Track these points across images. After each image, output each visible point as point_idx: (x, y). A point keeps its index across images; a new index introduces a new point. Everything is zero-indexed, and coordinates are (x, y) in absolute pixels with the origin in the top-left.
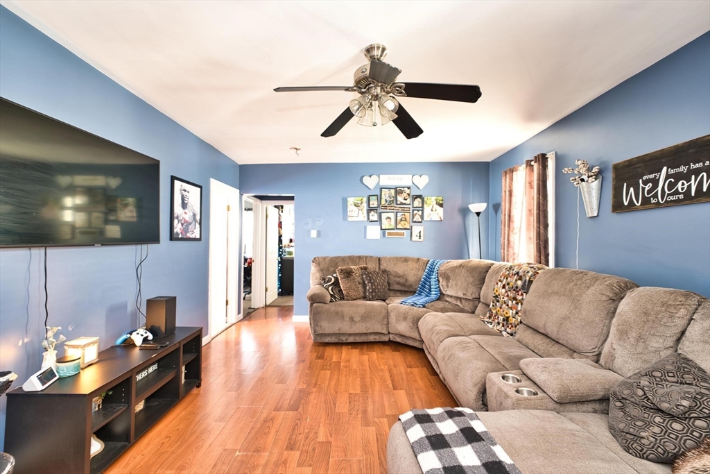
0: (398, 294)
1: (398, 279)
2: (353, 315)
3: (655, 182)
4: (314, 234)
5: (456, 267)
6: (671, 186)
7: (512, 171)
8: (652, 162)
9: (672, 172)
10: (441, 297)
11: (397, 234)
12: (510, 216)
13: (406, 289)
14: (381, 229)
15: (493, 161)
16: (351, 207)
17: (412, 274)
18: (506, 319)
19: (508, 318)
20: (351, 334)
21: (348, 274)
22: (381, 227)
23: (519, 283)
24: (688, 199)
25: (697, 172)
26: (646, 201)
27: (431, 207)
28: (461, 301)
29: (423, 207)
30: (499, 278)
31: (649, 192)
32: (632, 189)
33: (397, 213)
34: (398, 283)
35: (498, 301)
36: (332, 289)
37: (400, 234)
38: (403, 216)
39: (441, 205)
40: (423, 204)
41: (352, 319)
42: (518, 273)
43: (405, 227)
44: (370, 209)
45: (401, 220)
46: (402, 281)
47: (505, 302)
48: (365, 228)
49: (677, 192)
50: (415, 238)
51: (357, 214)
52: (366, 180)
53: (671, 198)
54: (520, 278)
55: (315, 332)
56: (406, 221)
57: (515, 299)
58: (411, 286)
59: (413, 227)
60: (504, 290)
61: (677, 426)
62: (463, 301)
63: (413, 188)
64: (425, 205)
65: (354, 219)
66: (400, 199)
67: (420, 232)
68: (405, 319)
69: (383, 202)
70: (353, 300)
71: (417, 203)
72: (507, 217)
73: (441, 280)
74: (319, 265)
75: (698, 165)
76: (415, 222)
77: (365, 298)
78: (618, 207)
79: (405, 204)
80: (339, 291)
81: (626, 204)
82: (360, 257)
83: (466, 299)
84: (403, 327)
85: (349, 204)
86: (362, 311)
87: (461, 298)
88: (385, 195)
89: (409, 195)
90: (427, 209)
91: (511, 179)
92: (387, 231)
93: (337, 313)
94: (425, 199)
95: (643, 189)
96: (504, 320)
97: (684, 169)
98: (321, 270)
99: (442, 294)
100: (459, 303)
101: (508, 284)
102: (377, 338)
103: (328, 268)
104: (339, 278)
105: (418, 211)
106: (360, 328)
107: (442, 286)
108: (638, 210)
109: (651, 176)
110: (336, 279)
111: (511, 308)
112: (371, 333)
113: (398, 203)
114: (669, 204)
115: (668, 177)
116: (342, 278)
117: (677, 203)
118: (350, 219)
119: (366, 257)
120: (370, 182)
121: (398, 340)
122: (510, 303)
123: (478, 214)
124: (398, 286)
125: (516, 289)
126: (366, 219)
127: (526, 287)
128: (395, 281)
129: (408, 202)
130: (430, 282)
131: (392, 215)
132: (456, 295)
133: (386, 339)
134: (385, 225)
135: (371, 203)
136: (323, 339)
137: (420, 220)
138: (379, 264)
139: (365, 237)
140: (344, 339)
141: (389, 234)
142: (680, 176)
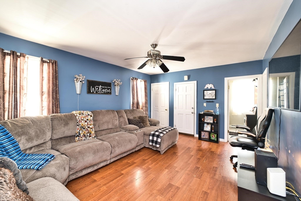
3: (99, 88)
6: (102, 90)
8: (98, 83)
9: (102, 87)
24: (104, 93)
25: (106, 88)
26: (97, 92)
31: (97, 90)
32: (93, 88)
47: (88, 127)
49: (102, 92)
60: (86, 123)
75: (106, 87)
78: (90, 92)
81: (92, 92)
83: (45, 143)
95: (96, 89)
97: (104, 87)
108: (95, 94)
109: (98, 87)
111: (92, 128)
115: (101, 88)
117: (103, 94)
125: (91, 121)
142: (103, 88)
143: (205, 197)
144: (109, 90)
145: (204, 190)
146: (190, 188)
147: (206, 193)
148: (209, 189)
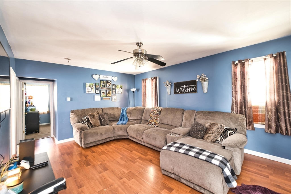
0: (112, 122)
1: (111, 116)
2: (102, 132)
4: (69, 99)
5: (133, 109)
6: (186, 89)
7: (145, 80)
8: (182, 84)
9: (186, 86)
10: (129, 120)
11: (107, 99)
12: (145, 93)
13: (115, 119)
14: (101, 97)
15: (137, 75)
16: (88, 87)
17: (117, 113)
18: (155, 123)
19: (155, 122)
20: (100, 140)
21: (93, 116)
22: (101, 96)
23: (158, 112)
24: (189, 92)
25: (190, 87)
26: (181, 92)
27: (118, 89)
28: (136, 121)
29: (116, 89)
30: (151, 112)
31: (182, 90)
32: (178, 89)
33: (106, 90)
34: (112, 118)
35: (152, 118)
36: (87, 124)
37: (108, 99)
38: (109, 92)
39: (122, 88)
40: (116, 87)
41: (101, 134)
42: (157, 110)
43: (110, 96)
44: (96, 89)
45: (108, 93)
46: (113, 116)
47: (154, 118)
48: (94, 96)
49: (187, 91)
50: (113, 100)
51: (91, 91)
52: (94, 76)
53: (186, 92)
54: (158, 111)
55: (85, 143)
56: (110, 93)
57: (157, 117)
58: (117, 118)
59: (113, 96)
60: (153, 115)
61: (202, 132)
62: (137, 120)
63: (112, 81)
64: (117, 88)
65: (89, 92)
66: (108, 85)
67: (115, 98)
68: (121, 129)
69: (101, 86)
70: (98, 126)
71: (114, 87)
72: (144, 93)
73: (128, 114)
74: (76, 114)
75: (190, 86)
76: (113, 94)
77: (102, 125)
78: (175, 93)
79: (109, 87)
80: (90, 124)
81: (177, 92)
82: (94, 109)
83: (137, 119)
84: (120, 133)
85: (87, 86)
86: (105, 130)
87: (135, 120)
88: (102, 83)
89: (111, 84)
90: (117, 90)
91: (146, 82)
92: (103, 98)
93: (95, 133)
94: (117, 86)
96: (154, 123)
97: (188, 86)
98: (77, 116)
99: (129, 119)
100: (135, 121)
101: (155, 113)
102: (110, 139)
103: (81, 114)
104: (89, 118)
105: (114, 90)
106: (104, 137)
107: (129, 116)
108: (179, 93)
109: (182, 87)
110: (88, 119)
111: (156, 120)
112: (108, 138)
113: (107, 86)
114: (185, 93)
115: (185, 87)
116: (91, 118)
117: (187, 93)
118: (87, 92)
119: (96, 108)
120: (96, 77)
121: (118, 138)
122: (156, 118)
123: (133, 92)
124: (111, 119)
125: (157, 114)
126: (94, 93)
127: (160, 113)
128: (110, 117)
129: (111, 86)
130: (123, 116)
131: (105, 91)
132: (134, 119)
133: (113, 138)
134: (102, 95)
135: (96, 86)
136: (89, 145)
137: (115, 93)
138: (103, 111)
139: (94, 100)
140: (98, 143)
141: (104, 99)
142: (187, 88)
143: (78, 184)
144: (194, 88)
145: (85, 187)
146: (94, 180)
147: (80, 186)
148: (82, 192)
